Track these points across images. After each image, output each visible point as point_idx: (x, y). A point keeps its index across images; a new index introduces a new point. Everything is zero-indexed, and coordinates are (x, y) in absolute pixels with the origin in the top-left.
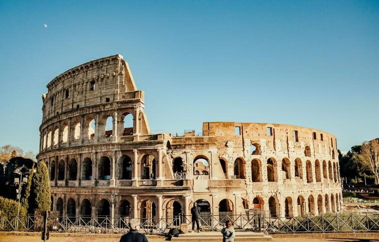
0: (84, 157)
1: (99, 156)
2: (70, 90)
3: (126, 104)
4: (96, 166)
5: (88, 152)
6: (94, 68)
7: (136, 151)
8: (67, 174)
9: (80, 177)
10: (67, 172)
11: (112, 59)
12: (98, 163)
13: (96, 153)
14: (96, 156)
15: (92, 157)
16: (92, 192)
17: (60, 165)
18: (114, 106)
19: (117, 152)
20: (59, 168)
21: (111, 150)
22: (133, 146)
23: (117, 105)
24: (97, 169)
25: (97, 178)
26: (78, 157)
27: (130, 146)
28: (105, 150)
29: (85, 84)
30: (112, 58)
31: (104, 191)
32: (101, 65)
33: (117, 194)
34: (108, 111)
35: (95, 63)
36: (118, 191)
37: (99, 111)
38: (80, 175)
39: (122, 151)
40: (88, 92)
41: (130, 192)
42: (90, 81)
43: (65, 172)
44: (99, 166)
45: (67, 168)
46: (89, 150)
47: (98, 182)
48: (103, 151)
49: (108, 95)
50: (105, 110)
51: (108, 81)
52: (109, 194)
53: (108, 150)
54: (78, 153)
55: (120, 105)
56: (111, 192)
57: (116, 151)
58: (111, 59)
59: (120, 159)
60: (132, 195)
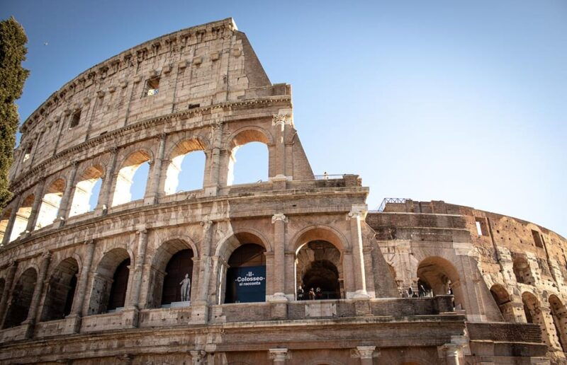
0: (106, 247)
1: (157, 241)
2: (85, 108)
3: (250, 111)
4: (143, 268)
5: (121, 231)
6: (160, 52)
7: (278, 217)
8: (38, 305)
9: (82, 306)
10: (41, 296)
11: (213, 30)
12: (150, 262)
13: (149, 231)
14: (146, 241)
15: (132, 247)
16: (120, 346)
17: (19, 287)
18: (215, 116)
19: (219, 225)
20: (15, 295)
21: (199, 219)
22: (274, 205)
23: (223, 114)
24: (146, 278)
25: (143, 303)
26: (85, 251)
27: (262, 205)
28: (181, 221)
29: (130, 86)
30: (214, 25)
31: (164, 341)
32: (182, 45)
33: (213, 348)
34: (195, 128)
35: (167, 42)
36: (219, 339)
37: (166, 130)
38: (84, 300)
39: (233, 220)
40: (137, 101)
41: (263, 338)
42: (147, 78)
43: (35, 298)
44: (152, 267)
45: (43, 285)
46: (124, 227)
47: (147, 315)
48: (172, 223)
49: (197, 98)
50: (187, 127)
51: (199, 71)
52: (185, 349)
53: (190, 220)
54: (86, 239)
55: (230, 113)
56: (191, 344)
57: (214, 223)
58: (209, 29)
59: (224, 244)
60: (271, 350)
